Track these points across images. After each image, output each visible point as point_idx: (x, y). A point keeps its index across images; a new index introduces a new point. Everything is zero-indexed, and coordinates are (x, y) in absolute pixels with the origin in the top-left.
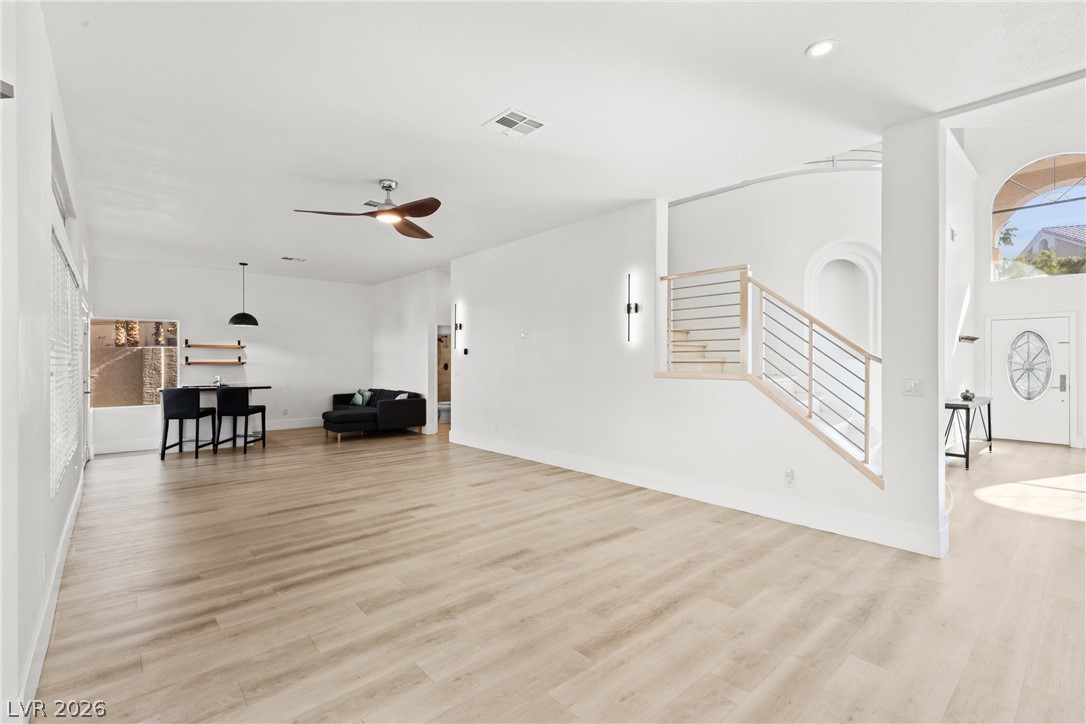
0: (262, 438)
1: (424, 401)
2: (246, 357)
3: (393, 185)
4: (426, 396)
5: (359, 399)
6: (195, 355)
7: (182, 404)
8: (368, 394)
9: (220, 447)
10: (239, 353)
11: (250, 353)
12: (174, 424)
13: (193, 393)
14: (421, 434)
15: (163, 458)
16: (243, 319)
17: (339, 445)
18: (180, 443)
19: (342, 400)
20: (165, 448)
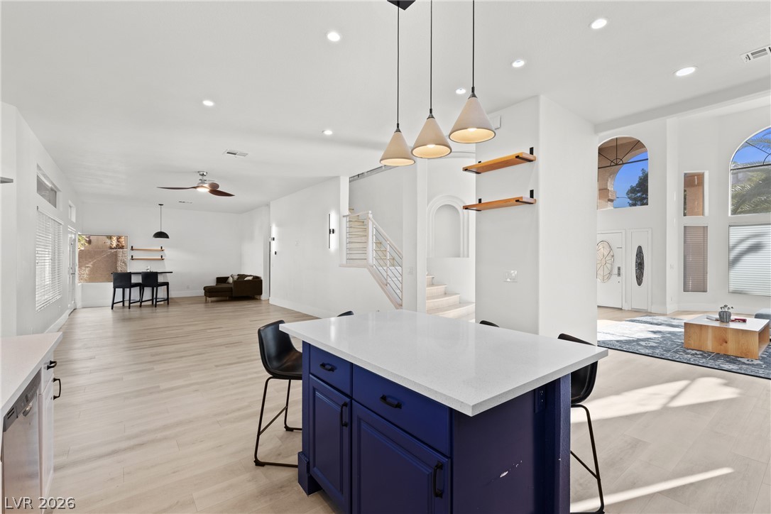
0: (167, 300)
1: (261, 281)
2: (165, 256)
3: (205, 174)
4: (262, 278)
5: (231, 280)
6: (136, 255)
7: (123, 280)
8: (236, 277)
9: (143, 304)
10: (161, 253)
11: (168, 253)
12: (119, 291)
13: (128, 276)
14: (260, 299)
15: (112, 308)
16: (161, 235)
17: (210, 304)
18: (123, 301)
19: (221, 280)
20: (113, 303)
